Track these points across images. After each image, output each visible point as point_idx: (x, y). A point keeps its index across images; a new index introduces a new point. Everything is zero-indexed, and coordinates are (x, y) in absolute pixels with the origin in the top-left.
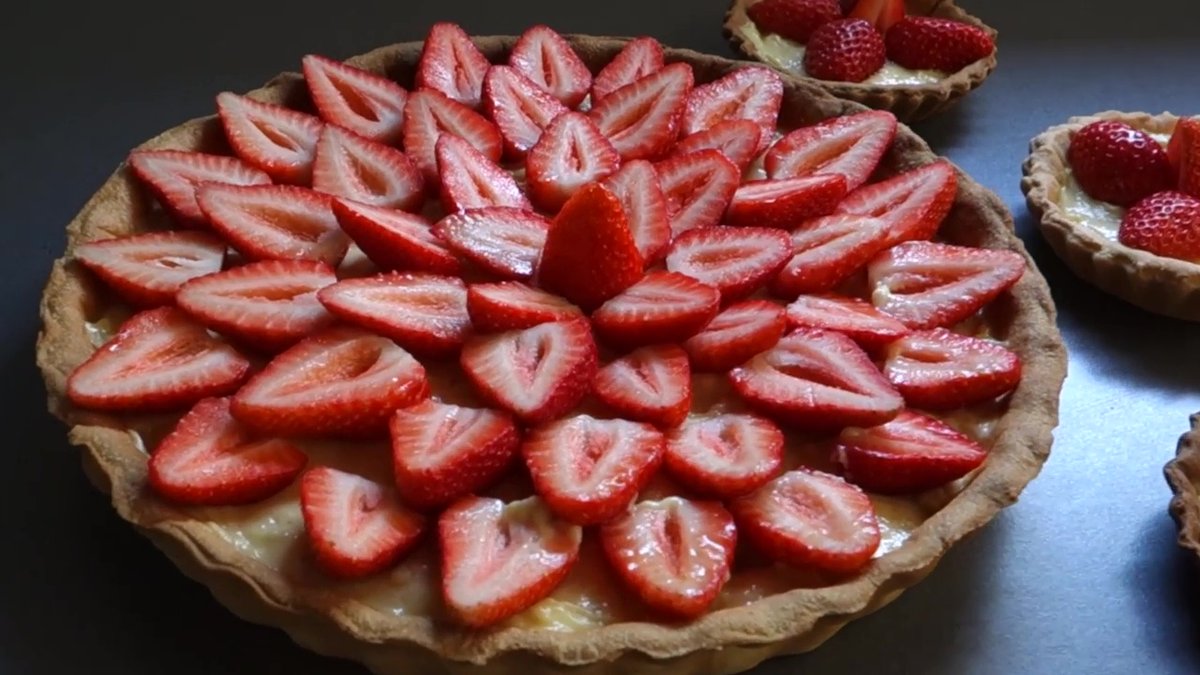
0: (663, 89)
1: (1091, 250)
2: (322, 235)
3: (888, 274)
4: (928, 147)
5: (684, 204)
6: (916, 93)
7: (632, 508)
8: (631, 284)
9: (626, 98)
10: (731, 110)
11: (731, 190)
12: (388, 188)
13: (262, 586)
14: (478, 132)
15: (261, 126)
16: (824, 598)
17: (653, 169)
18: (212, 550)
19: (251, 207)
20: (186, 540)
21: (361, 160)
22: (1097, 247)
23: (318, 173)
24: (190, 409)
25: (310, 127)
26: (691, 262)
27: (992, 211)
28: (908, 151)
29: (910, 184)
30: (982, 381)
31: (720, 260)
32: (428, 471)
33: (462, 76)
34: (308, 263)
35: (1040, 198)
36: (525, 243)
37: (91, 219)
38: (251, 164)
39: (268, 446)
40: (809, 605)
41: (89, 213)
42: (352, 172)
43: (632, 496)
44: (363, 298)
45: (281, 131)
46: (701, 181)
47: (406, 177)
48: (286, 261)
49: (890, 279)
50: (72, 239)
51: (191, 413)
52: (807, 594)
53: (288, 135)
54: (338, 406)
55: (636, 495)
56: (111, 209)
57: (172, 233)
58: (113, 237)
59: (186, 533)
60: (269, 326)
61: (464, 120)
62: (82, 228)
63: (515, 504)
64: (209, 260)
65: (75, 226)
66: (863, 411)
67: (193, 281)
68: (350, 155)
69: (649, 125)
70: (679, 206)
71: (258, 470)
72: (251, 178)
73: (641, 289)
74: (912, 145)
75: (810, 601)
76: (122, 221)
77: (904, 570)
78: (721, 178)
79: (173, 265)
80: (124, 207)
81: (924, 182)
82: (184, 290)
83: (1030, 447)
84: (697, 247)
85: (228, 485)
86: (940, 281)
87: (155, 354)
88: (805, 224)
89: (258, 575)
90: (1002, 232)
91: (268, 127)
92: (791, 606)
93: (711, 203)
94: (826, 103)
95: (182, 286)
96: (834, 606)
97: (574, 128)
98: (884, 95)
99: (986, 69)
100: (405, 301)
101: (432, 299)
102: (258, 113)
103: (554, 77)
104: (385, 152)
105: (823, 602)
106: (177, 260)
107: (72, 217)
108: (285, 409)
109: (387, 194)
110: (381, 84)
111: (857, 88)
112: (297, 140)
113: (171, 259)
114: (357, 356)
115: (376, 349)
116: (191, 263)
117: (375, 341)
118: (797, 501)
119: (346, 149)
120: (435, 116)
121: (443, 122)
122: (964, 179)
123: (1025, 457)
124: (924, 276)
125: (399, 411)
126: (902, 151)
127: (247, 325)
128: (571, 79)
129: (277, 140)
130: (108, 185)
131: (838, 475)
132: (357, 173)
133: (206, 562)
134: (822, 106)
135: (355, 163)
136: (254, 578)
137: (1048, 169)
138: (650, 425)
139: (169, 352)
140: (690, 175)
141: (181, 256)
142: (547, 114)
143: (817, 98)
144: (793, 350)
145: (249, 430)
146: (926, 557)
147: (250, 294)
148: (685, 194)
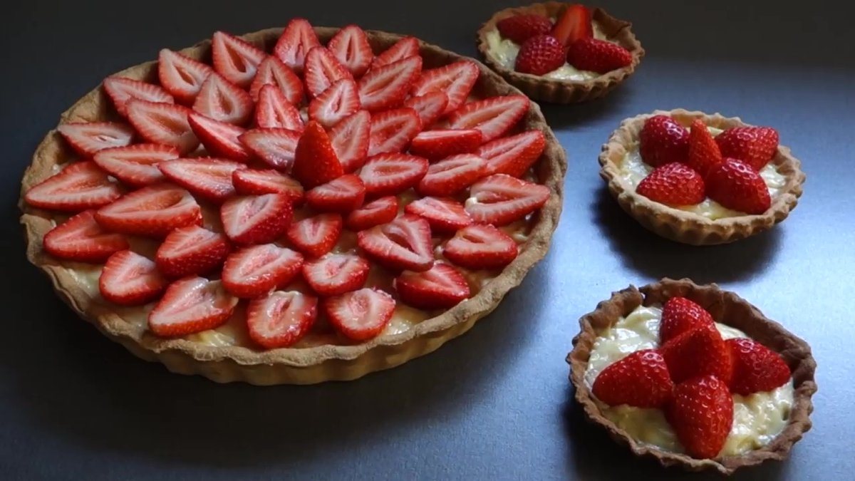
0: (403, 70)
1: (619, 192)
2: (185, 133)
3: (479, 191)
4: (544, 120)
5: (388, 138)
6: (569, 85)
7: (271, 294)
8: (333, 179)
9: (383, 72)
10: (446, 85)
11: (415, 133)
12: (232, 111)
13: (77, 302)
14: (292, 84)
15: (179, 70)
16: (335, 350)
17: (369, 117)
18: (62, 282)
19: (153, 114)
20: (52, 275)
21: (223, 93)
22: (622, 190)
23: (199, 98)
24: (78, 213)
25: (206, 72)
26: (374, 171)
27: (557, 162)
28: (533, 121)
29: (518, 141)
30: (490, 256)
31: (390, 171)
32: (168, 259)
33: (301, 51)
34: (168, 147)
35: (605, 157)
36: (289, 149)
37: (75, 111)
38: (165, 90)
39: (111, 237)
40: (327, 352)
41: (75, 108)
42: (217, 100)
43: (273, 287)
44: (183, 170)
45: (190, 73)
46: (400, 126)
47: (243, 105)
48: (156, 144)
49: (479, 194)
50: (62, 120)
51: (78, 216)
52: (330, 347)
53: (193, 76)
54: (145, 221)
55: (275, 287)
56: (88, 107)
57: (111, 123)
58: (85, 122)
59: (53, 271)
60: (133, 177)
61: (287, 77)
62: (69, 115)
63: (212, 282)
64: (123, 139)
65: (66, 114)
66: (410, 262)
67: (105, 150)
68: (219, 90)
69: (389, 90)
70: (385, 138)
71: (100, 247)
72: (164, 97)
73: (336, 183)
74: (536, 118)
75: (329, 351)
76: (93, 114)
77: (386, 344)
78: (411, 125)
79: (104, 140)
80: (95, 107)
81: (525, 140)
82: (99, 154)
83: (493, 294)
84: (382, 163)
85: (80, 253)
86: (506, 198)
87: (76, 184)
88: (449, 157)
89: (75, 295)
90: (557, 175)
91: (183, 70)
92: (318, 352)
93: (402, 139)
94: (501, 87)
95: (98, 151)
96: (339, 355)
97: (345, 88)
98: (548, 85)
99: (624, 74)
100: (207, 173)
101: (224, 174)
102: (180, 62)
103: (351, 57)
104: (238, 91)
105: (336, 353)
106: (106, 138)
107: (66, 109)
108: (118, 220)
109: (231, 114)
110: (254, 51)
111: (533, 79)
112: (196, 79)
113: (103, 137)
114: (170, 198)
115: (180, 196)
116: (113, 140)
117: (181, 191)
118: (360, 304)
119: (217, 87)
120: (273, 72)
121: (276, 77)
122: (553, 142)
123: (486, 298)
124: (498, 194)
125: (177, 229)
126: (530, 121)
127: (123, 176)
128: (359, 58)
129: (186, 78)
130: (90, 94)
131: (389, 293)
132: (220, 101)
133: (58, 287)
134: (498, 89)
135: (220, 95)
136: (73, 297)
137: (621, 141)
138: (300, 254)
139: (86, 184)
140: (395, 122)
141: (108, 136)
142: (336, 77)
143: (497, 83)
144: (399, 226)
145: (105, 227)
146: (402, 340)
147: (130, 160)
148: (389, 132)
